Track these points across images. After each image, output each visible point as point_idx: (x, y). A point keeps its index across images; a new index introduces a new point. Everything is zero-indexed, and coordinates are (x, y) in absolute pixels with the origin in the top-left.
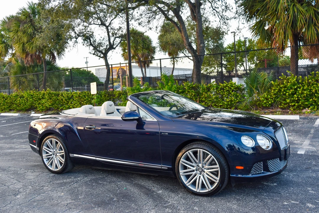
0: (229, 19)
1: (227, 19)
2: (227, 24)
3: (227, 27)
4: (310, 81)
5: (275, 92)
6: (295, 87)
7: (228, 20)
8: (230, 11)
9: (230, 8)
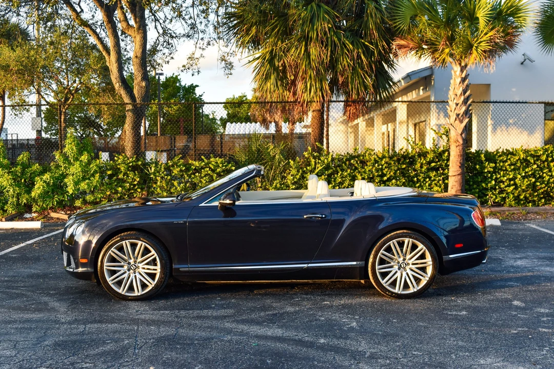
0: (176, 36)
1: (172, 37)
2: (170, 46)
3: (169, 52)
4: (352, 161)
5: (295, 180)
6: (330, 171)
7: (174, 39)
8: (186, 22)
9: (187, 17)
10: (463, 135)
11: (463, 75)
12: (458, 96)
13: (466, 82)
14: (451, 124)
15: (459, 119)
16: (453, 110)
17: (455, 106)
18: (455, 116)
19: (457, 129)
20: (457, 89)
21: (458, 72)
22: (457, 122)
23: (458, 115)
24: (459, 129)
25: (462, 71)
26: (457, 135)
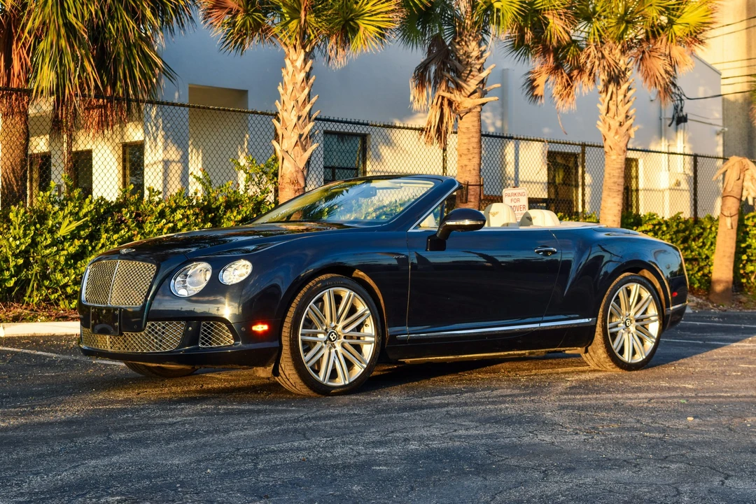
10: (305, 173)
11: (307, 69)
12: (300, 103)
13: (311, 81)
14: (287, 152)
15: (302, 143)
16: (290, 127)
17: (295, 120)
18: (295, 138)
19: (297, 159)
20: (298, 91)
21: (299, 63)
22: (298, 148)
23: (301, 136)
24: (300, 160)
25: (305, 61)
26: (297, 171)
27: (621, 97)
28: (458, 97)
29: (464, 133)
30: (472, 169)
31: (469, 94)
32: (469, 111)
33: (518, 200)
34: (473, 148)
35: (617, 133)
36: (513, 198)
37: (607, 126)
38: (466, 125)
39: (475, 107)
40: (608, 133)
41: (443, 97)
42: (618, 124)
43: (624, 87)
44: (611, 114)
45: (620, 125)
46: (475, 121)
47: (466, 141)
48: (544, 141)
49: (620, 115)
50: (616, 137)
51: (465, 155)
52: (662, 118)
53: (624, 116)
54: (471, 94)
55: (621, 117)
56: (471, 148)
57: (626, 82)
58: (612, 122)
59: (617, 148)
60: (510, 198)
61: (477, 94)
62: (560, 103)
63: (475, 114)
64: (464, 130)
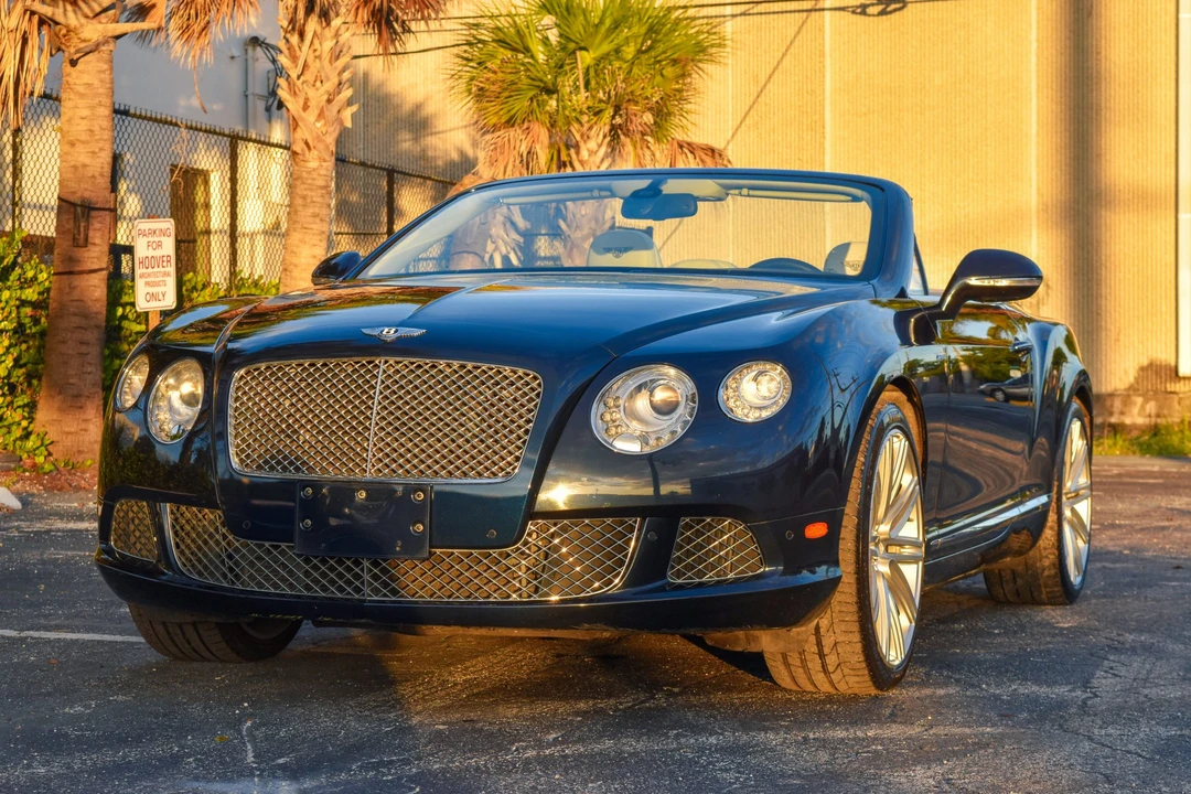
27: (329, 44)
28: (71, 14)
29: (82, 96)
30: (97, 174)
31: (98, 9)
32: (96, 48)
33: (159, 245)
34: (101, 128)
35: (321, 115)
36: (151, 239)
37: (301, 102)
38: (86, 79)
39: (106, 42)
40: (303, 114)
41: (33, 13)
42: (326, 97)
43: (336, 22)
44: (308, 76)
45: (329, 101)
46: (104, 72)
47: (85, 112)
48: (176, 125)
49: (328, 79)
50: (318, 125)
51: (83, 142)
52: (249, 92)
53: (336, 81)
54: (105, 10)
55: (330, 85)
56: (96, 128)
57: (337, 15)
58: (311, 93)
59: (321, 146)
60: (145, 240)
61: (111, 12)
62: (178, 48)
63: (105, 56)
64: (81, 89)
